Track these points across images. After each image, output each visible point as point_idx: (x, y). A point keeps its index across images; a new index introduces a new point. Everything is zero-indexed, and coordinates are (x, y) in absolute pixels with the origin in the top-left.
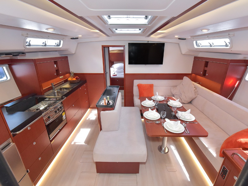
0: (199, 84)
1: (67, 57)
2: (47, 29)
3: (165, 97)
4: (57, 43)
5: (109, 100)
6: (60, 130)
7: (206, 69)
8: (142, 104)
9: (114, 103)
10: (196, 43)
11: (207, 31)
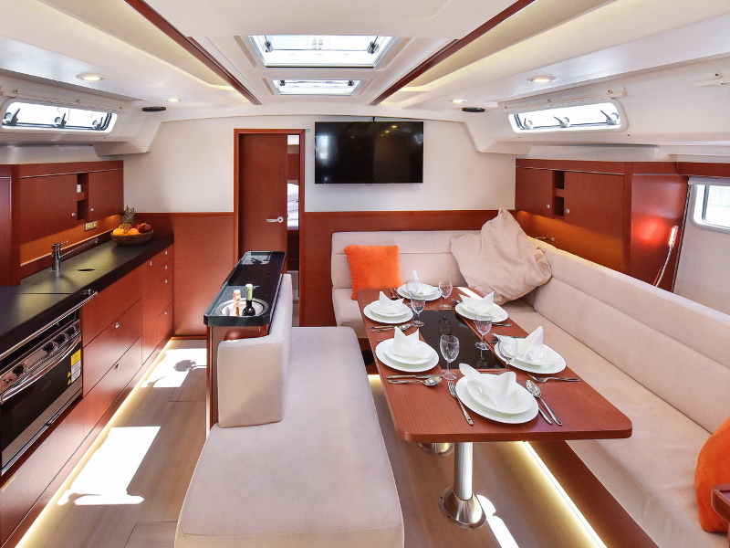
0: (548, 241)
1: (120, 164)
2: (80, 76)
3: (445, 289)
4: (99, 122)
5: (250, 298)
6: (52, 428)
7: (560, 193)
8: (367, 311)
9: (270, 308)
10: (517, 118)
11: (547, 80)
